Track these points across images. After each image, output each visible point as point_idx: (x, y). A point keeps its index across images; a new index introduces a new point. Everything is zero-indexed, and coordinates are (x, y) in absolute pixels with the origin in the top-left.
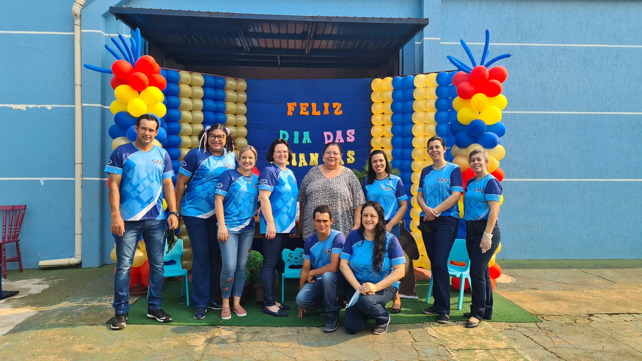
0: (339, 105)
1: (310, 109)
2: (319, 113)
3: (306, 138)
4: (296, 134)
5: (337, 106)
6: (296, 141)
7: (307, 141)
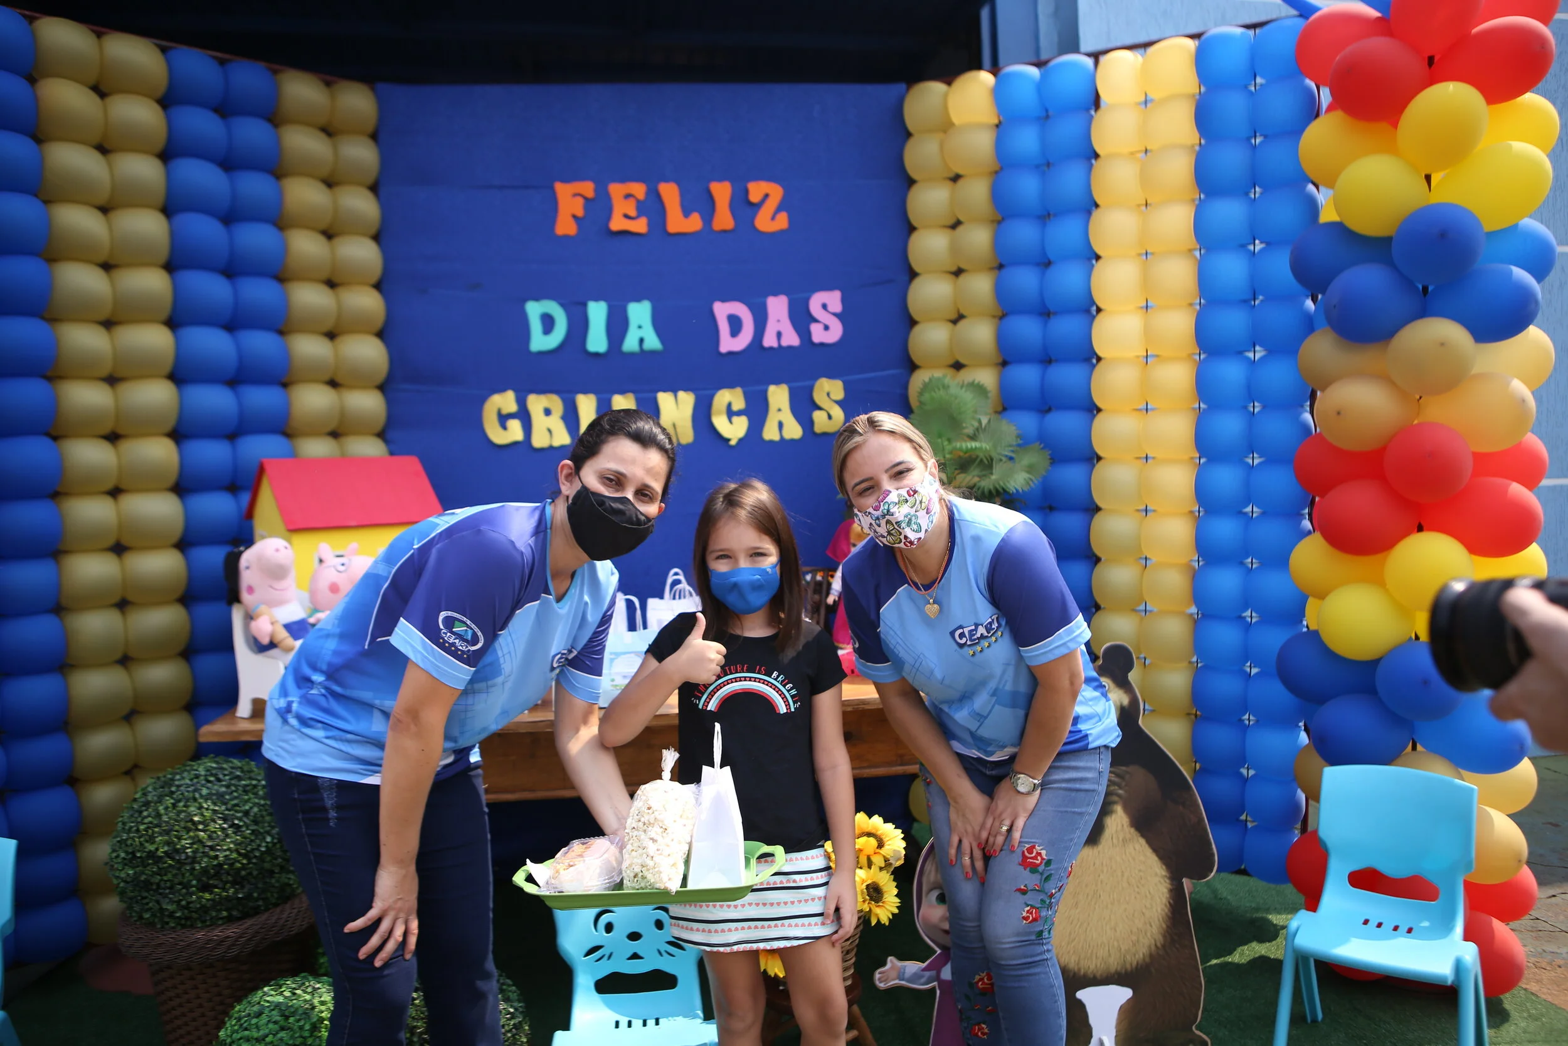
0: (776, 192)
1: (653, 208)
2: (694, 223)
3: (640, 327)
4: (597, 312)
5: (767, 196)
6: (597, 341)
7: (641, 341)
